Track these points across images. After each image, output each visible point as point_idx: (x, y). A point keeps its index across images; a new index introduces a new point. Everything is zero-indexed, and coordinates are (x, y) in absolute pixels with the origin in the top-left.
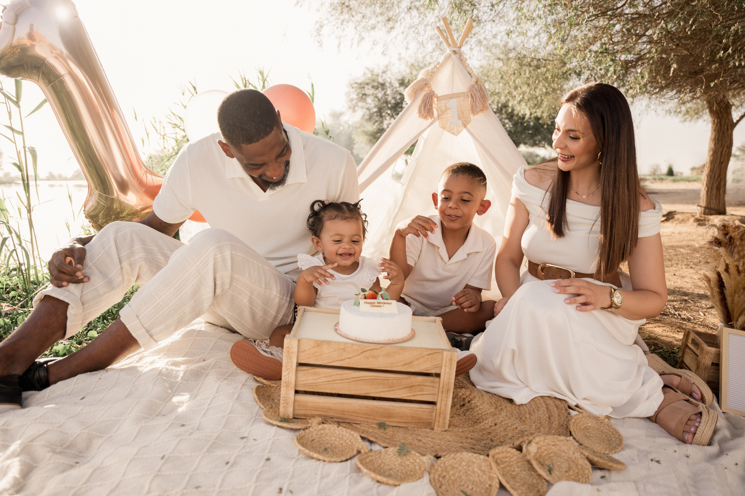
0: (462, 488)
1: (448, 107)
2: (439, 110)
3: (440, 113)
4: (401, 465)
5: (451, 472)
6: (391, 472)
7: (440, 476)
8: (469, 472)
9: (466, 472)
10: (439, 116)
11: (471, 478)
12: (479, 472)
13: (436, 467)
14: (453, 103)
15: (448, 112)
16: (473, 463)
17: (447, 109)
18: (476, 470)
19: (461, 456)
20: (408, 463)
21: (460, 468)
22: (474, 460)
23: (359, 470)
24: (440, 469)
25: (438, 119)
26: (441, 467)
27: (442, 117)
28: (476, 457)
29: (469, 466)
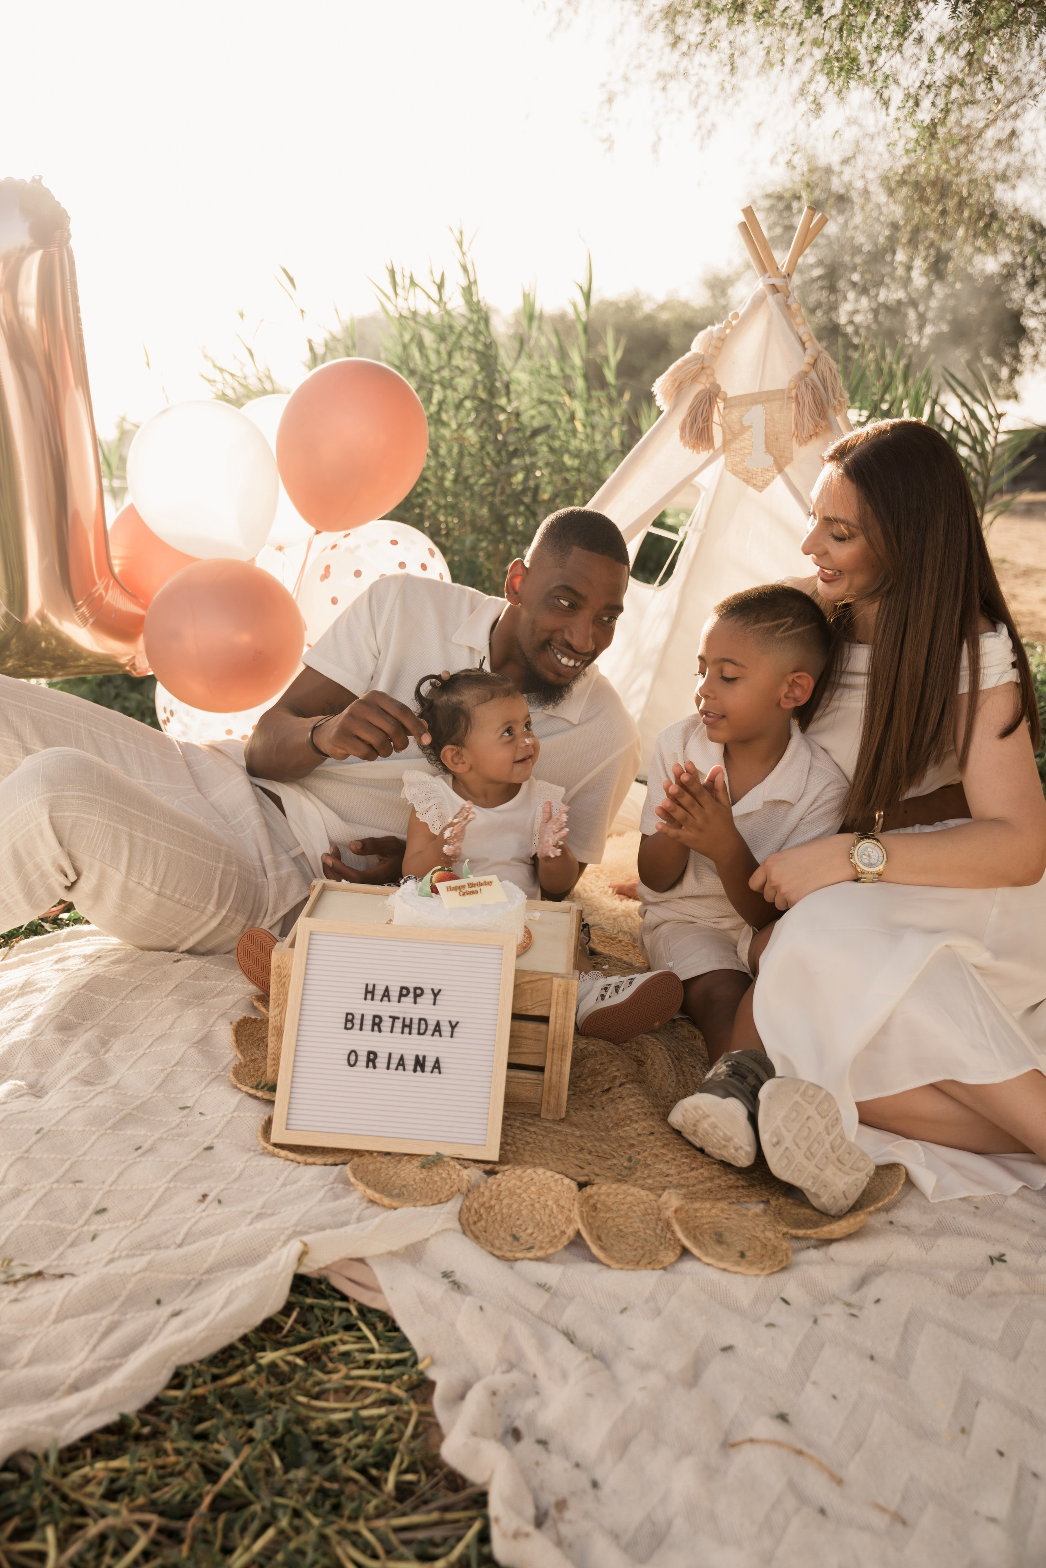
0: (514, 1230)
1: (746, 424)
2: (727, 431)
3: (728, 438)
4: (424, 1180)
5: (505, 1202)
6: (404, 1190)
7: (483, 1204)
8: (537, 1205)
9: (532, 1205)
10: (726, 443)
11: (537, 1217)
12: (555, 1207)
13: (482, 1190)
14: (756, 415)
15: (746, 435)
16: (550, 1189)
17: (744, 429)
18: (550, 1203)
19: (534, 1175)
20: (436, 1178)
21: (524, 1195)
22: (552, 1184)
23: (347, 1182)
24: (487, 1193)
25: (724, 451)
26: (491, 1190)
27: (733, 446)
28: (556, 1181)
29: (540, 1195)
